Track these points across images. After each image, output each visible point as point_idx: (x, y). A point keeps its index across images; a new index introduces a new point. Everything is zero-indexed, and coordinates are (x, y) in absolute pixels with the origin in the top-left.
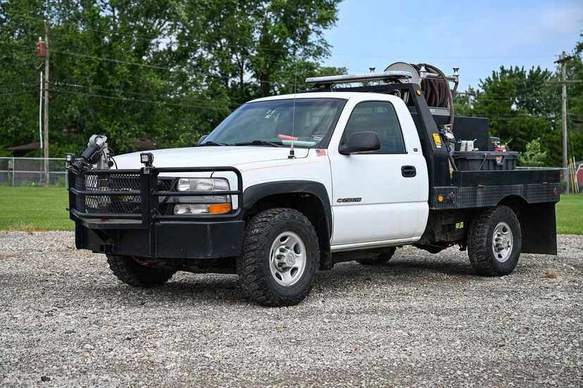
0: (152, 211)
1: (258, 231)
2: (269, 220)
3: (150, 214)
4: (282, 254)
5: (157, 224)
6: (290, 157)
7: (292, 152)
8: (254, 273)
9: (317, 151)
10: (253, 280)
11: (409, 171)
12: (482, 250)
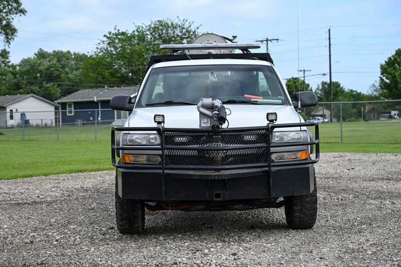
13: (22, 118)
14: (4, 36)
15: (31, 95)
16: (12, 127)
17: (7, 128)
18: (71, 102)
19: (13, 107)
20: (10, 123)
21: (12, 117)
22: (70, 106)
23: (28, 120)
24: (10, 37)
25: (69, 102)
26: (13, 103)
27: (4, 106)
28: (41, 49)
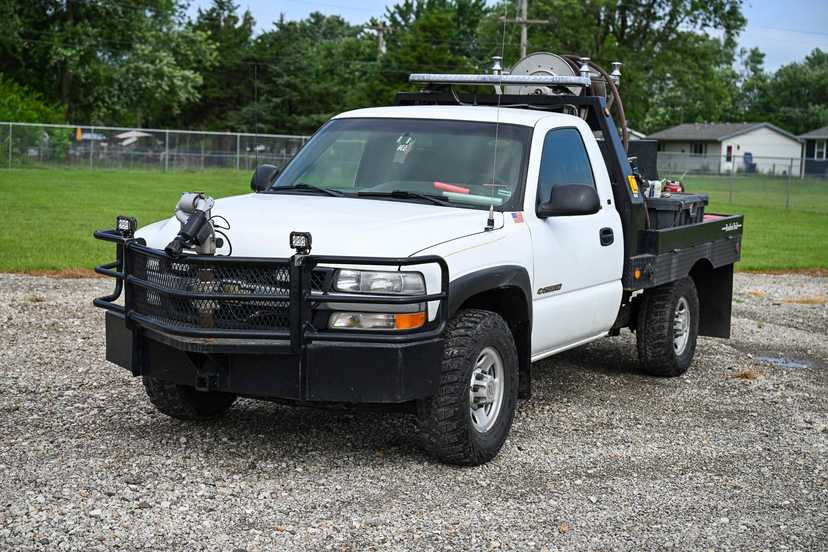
0: (304, 326)
1: (456, 352)
2: (469, 333)
3: (300, 332)
4: (479, 383)
5: (309, 346)
6: (487, 230)
7: (491, 222)
8: (452, 419)
9: (514, 216)
10: (449, 430)
11: (606, 237)
12: (660, 341)
13: (746, 162)
14: (724, 30)
15: (765, 123)
16: (728, 173)
17: (720, 174)
18: (823, 139)
19: (733, 142)
20: (726, 166)
21: (729, 159)
22: (821, 146)
23: (755, 165)
24: (733, 32)
25: (819, 140)
26: (733, 137)
27: (719, 139)
28: (817, 50)
